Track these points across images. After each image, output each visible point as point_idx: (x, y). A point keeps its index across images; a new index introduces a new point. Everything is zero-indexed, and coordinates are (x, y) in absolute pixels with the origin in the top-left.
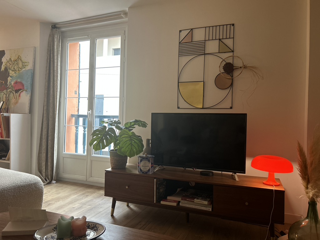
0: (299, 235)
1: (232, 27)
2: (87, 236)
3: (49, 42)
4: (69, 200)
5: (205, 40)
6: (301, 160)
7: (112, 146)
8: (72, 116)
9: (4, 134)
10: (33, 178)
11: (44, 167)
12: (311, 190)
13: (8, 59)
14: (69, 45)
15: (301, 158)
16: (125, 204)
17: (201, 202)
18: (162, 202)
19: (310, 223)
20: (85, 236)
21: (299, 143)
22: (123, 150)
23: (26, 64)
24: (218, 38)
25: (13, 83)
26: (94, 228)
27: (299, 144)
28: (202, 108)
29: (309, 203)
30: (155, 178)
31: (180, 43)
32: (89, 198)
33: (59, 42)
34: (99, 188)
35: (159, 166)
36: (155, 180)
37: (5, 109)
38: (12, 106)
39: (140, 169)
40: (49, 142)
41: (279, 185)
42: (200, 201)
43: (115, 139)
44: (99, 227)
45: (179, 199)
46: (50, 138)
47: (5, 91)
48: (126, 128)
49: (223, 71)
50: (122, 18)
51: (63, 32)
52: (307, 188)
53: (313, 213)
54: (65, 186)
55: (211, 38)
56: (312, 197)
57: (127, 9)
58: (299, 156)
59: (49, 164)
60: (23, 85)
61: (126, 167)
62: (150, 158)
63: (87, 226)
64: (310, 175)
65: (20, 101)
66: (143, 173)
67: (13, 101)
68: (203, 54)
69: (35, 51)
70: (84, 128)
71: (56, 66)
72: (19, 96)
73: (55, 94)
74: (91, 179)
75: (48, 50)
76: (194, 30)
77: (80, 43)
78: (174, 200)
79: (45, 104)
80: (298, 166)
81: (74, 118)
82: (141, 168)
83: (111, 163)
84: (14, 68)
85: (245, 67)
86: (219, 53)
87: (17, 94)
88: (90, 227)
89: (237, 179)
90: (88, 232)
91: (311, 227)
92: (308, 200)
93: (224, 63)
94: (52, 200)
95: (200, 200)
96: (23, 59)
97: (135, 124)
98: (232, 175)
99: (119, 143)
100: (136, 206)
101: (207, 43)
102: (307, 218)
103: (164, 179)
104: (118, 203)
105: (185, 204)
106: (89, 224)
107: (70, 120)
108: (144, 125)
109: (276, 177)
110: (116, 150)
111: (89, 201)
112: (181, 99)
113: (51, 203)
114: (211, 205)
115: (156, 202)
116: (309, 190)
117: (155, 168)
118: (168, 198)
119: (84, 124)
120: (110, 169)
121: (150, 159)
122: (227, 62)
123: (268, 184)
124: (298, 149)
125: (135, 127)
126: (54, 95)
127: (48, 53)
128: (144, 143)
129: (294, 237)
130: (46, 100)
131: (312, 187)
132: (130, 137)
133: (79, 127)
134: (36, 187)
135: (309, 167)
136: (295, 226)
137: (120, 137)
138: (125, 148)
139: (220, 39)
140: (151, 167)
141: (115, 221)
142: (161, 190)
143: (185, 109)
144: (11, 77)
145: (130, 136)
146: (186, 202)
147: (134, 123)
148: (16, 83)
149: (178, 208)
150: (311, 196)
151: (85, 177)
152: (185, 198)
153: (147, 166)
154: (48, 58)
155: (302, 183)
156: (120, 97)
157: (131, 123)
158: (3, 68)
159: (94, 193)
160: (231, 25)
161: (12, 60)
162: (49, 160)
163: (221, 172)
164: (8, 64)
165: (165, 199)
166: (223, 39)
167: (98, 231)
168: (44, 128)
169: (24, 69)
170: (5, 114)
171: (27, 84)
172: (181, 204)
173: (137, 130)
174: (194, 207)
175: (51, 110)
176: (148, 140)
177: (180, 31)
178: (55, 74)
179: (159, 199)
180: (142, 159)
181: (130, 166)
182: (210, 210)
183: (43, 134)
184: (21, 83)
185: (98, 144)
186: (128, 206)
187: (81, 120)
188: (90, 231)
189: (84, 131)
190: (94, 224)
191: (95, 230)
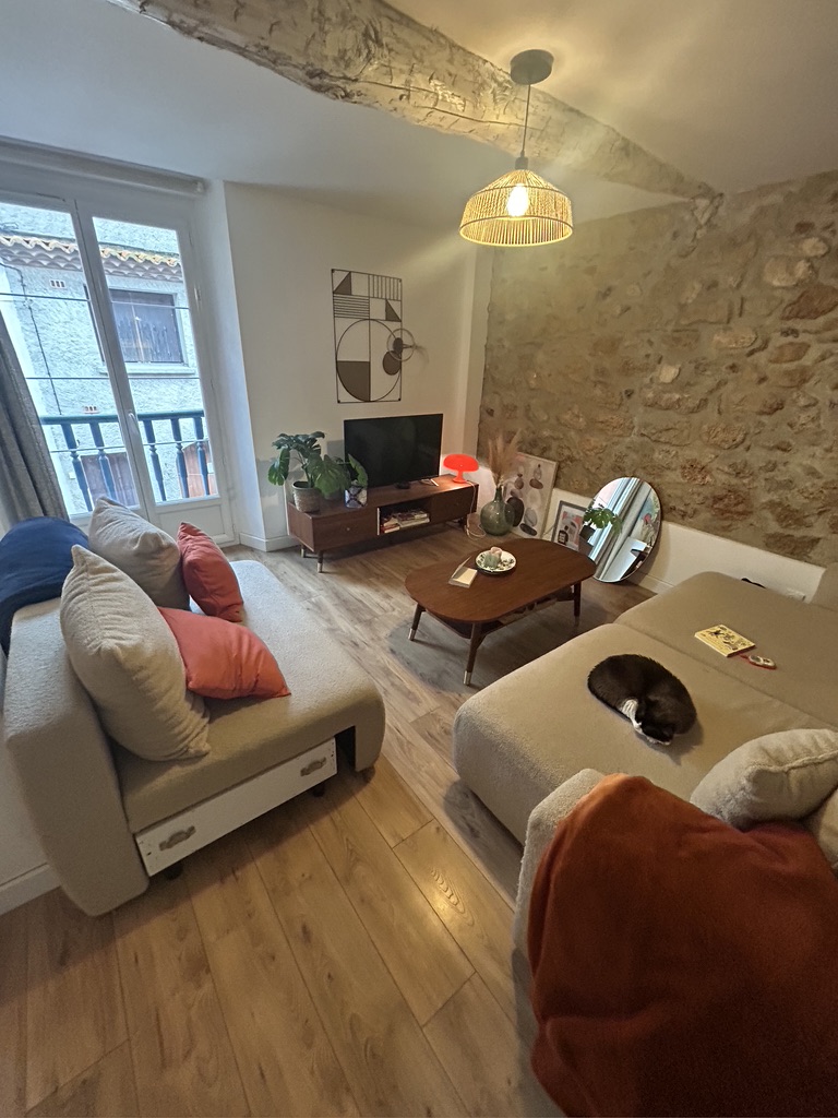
1: (400, 284)
5: (369, 297)
17: (422, 516)
24: (384, 296)
28: (369, 402)
31: (333, 293)
36: (378, 509)
45: (398, 522)
49: (391, 349)
55: (375, 295)
68: (368, 319)
76: (352, 275)
78: (394, 525)
85: (414, 347)
86: (386, 320)
89: (437, 484)
93: (393, 339)
101: (372, 301)
105: (408, 524)
112: (341, 389)
115: (380, 534)
122: (396, 336)
139: (386, 300)
143: (348, 403)
146: (407, 521)
152: (404, 517)
160: (399, 280)
172: (403, 526)
177: (333, 271)
182: (430, 520)
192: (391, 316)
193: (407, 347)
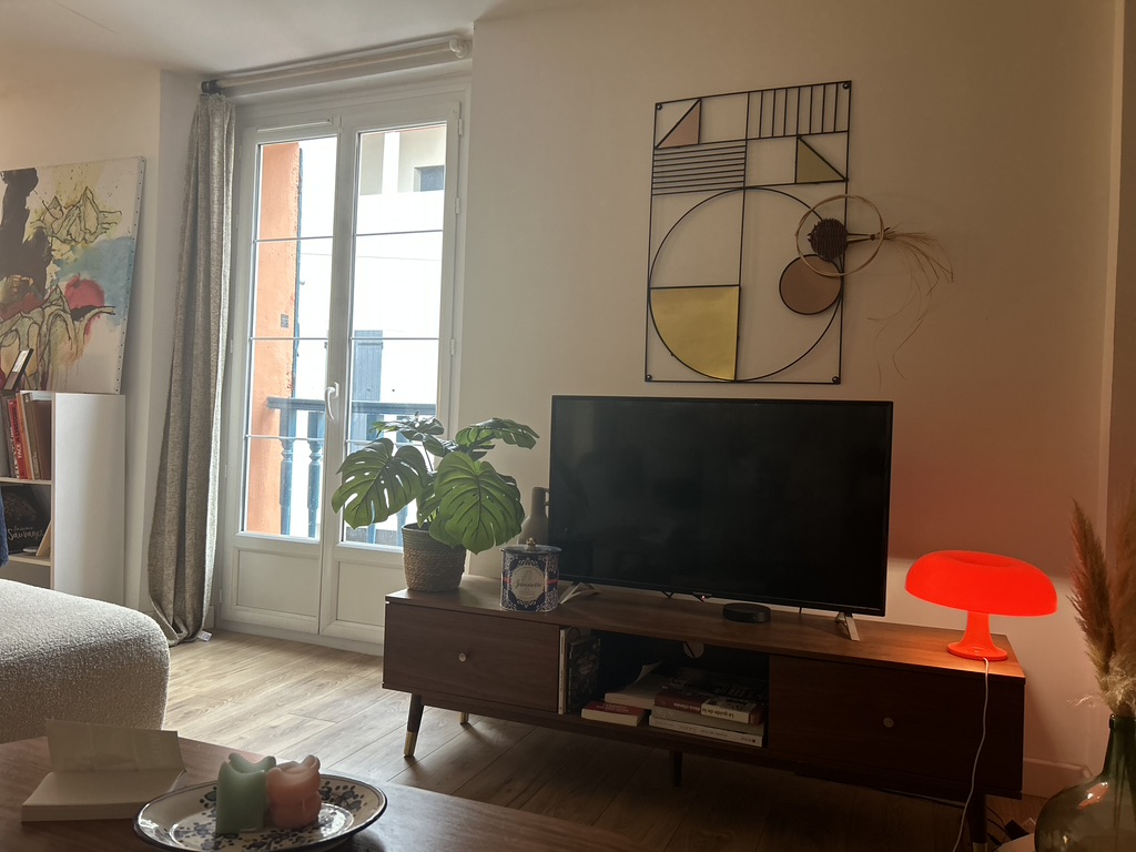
0: (1075, 838)
1: (844, 93)
2: (323, 825)
3: (191, 142)
4: (257, 699)
5: (746, 140)
6: (1083, 569)
7: (412, 512)
8: (272, 403)
9: (32, 464)
10: (131, 620)
11: (171, 584)
12: (1118, 677)
13: (49, 200)
14: (262, 150)
15: (1085, 564)
16: (455, 717)
17: (726, 714)
18: (587, 714)
19: (1116, 794)
20: (315, 825)
21: (1078, 509)
22: (449, 525)
23: (110, 218)
24: (792, 130)
25: (63, 285)
26: (345, 799)
27: (1079, 512)
28: (732, 382)
29: (1111, 722)
30: (562, 627)
31: (655, 148)
32: (329, 694)
33: (228, 142)
34: (364, 660)
35: (575, 584)
36: (562, 633)
37: (34, 375)
38: (60, 368)
39: (511, 594)
40: (190, 493)
41: (1004, 659)
42: (723, 710)
43: (422, 486)
44: (362, 797)
45: (646, 702)
46: (191, 481)
47: (36, 314)
48: (462, 448)
49: (807, 249)
50: (452, 57)
51: (241, 107)
52: (1105, 669)
53: (1127, 760)
54: (243, 650)
55: (767, 132)
56: (1123, 703)
57: (470, 27)
58: (1077, 555)
59: (189, 571)
60: (100, 294)
61: (461, 585)
62: (546, 555)
63: (321, 792)
64: (1115, 626)
65: (88, 349)
66: (520, 607)
67: (63, 348)
68: (740, 188)
69: (143, 173)
70: (314, 446)
71: (215, 225)
72: (87, 330)
73: (212, 324)
74: (336, 629)
75: (189, 168)
76: (706, 103)
77: (303, 144)
78: (628, 707)
79: (177, 360)
80: (1076, 590)
81: (277, 411)
82: (514, 591)
83: (408, 573)
84: (69, 233)
85: (888, 236)
86: (795, 183)
87: (80, 325)
88: (334, 794)
89: (855, 636)
90: (327, 810)
91: (1117, 810)
92: (1108, 713)
93: (814, 221)
94: (199, 698)
95: (722, 706)
96: (103, 202)
97: (493, 436)
98: (837, 622)
99: (437, 502)
100: (492, 726)
101: (753, 146)
102: (1104, 775)
103: (596, 633)
104: (429, 714)
105: (668, 720)
106: (328, 783)
107: (263, 419)
108: (525, 438)
109: (993, 630)
110: (426, 526)
111: (326, 706)
112: (657, 349)
113: (193, 708)
114: (762, 726)
115: (566, 713)
116: (1112, 678)
117: (561, 592)
118: (610, 697)
119: (313, 432)
120: (402, 594)
121: (547, 558)
122: (826, 216)
123: (966, 652)
124: (1074, 532)
125: (492, 447)
126: (207, 330)
127: (188, 182)
128: (526, 502)
129: (1056, 844)
130: (179, 345)
131: (1122, 665)
132: (476, 479)
133: (296, 444)
134: (141, 653)
135: (1112, 595)
136: (1061, 805)
137: (441, 480)
138: (456, 518)
139: (799, 137)
140: (550, 589)
141: (419, 776)
142: (584, 671)
143: (673, 382)
144: (58, 263)
145: (477, 477)
146: (671, 712)
147: (490, 432)
148: (75, 284)
149: (644, 734)
150: (1120, 698)
151: (316, 620)
152: (668, 697)
153: (534, 583)
154: (187, 195)
155: (1089, 651)
156: (442, 340)
157: (479, 430)
158: (29, 232)
159: (346, 676)
160: (841, 86)
161: (63, 203)
162: (190, 559)
163: (796, 610)
164: (48, 217)
165: (597, 701)
166: (810, 134)
167: (359, 808)
168: (170, 445)
169: (102, 237)
170: (37, 395)
171: (114, 288)
172: (652, 721)
173: (500, 457)
174: (698, 730)
175: (197, 383)
176: (539, 493)
177: (659, 106)
178: (214, 255)
179: (578, 700)
180: (518, 558)
181: (471, 583)
182: (759, 742)
183: (170, 467)
184: (92, 285)
185: (361, 505)
186: (465, 724)
187: (302, 417)
188: (332, 811)
189: (314, 458)
190: (345, 784)
191: (349, 807)
192: (813, 168)
193: (861, 240)
